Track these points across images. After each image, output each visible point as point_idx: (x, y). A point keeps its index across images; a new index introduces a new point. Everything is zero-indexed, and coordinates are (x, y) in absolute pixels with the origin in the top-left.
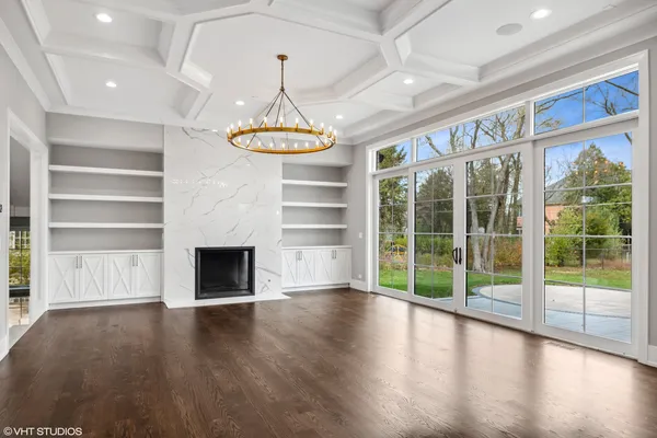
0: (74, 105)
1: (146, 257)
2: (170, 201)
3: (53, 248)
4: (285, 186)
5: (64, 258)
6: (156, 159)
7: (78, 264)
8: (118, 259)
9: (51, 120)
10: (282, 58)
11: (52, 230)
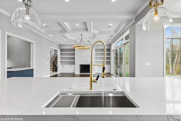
0: (62, 43)
1: (73, 66)
2: (76, 57)
3: (61, 64)
4: (96, 53)
5: (62, 66)
6: (74, 50)
7: (63, 67)
8: (69, 66)
9: (60, 45)
10: (82, 35)
11: (61, 62)
